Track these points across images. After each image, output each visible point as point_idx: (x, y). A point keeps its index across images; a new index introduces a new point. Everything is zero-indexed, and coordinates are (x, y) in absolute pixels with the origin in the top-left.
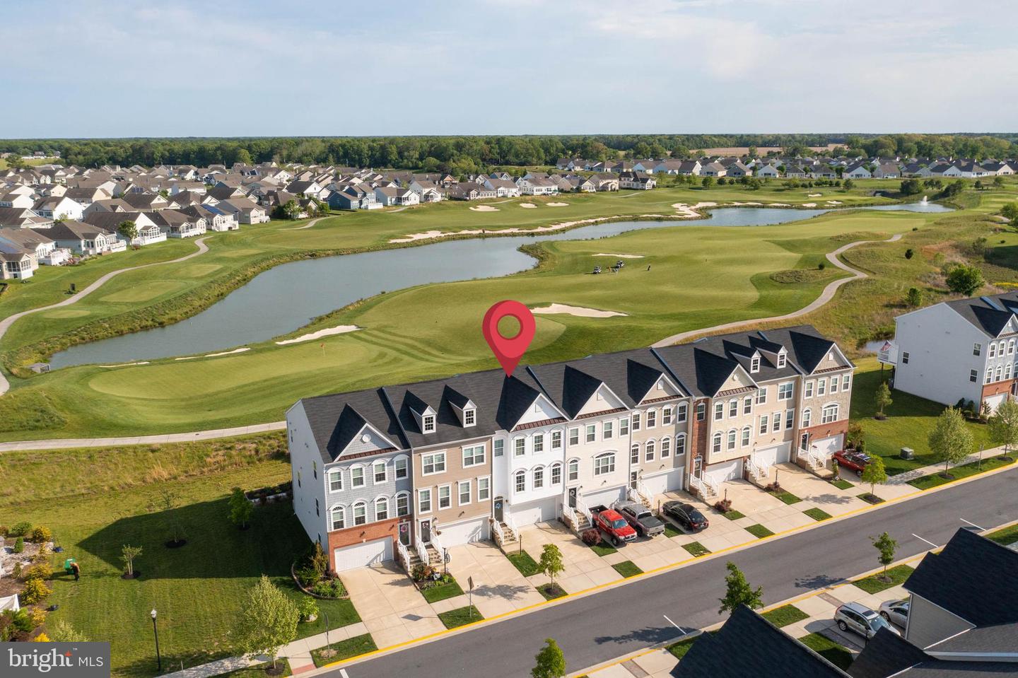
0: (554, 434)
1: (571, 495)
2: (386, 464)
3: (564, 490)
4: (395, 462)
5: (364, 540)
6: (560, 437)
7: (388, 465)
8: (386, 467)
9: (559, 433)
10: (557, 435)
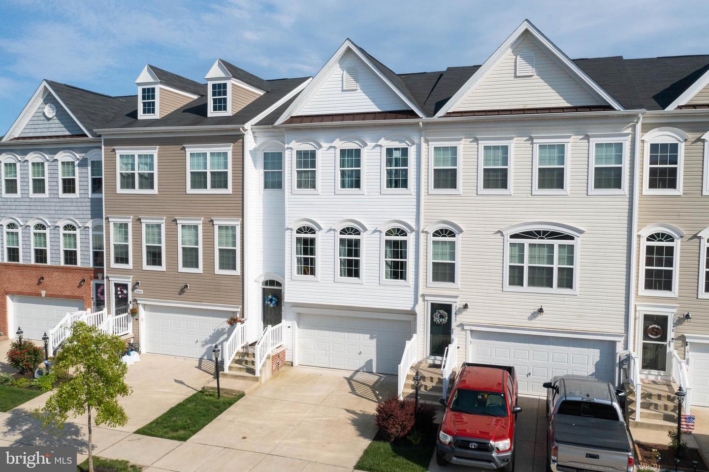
0: (389, 151)
1: (437, 320)
2: (77, 163)
3: (416, 302)
4: (89, 163)
5: (43, 293)
6: (405, 162)
7: (79, 165)
8: (77, 169)
9: (405, 151)
10: (397, 154)
